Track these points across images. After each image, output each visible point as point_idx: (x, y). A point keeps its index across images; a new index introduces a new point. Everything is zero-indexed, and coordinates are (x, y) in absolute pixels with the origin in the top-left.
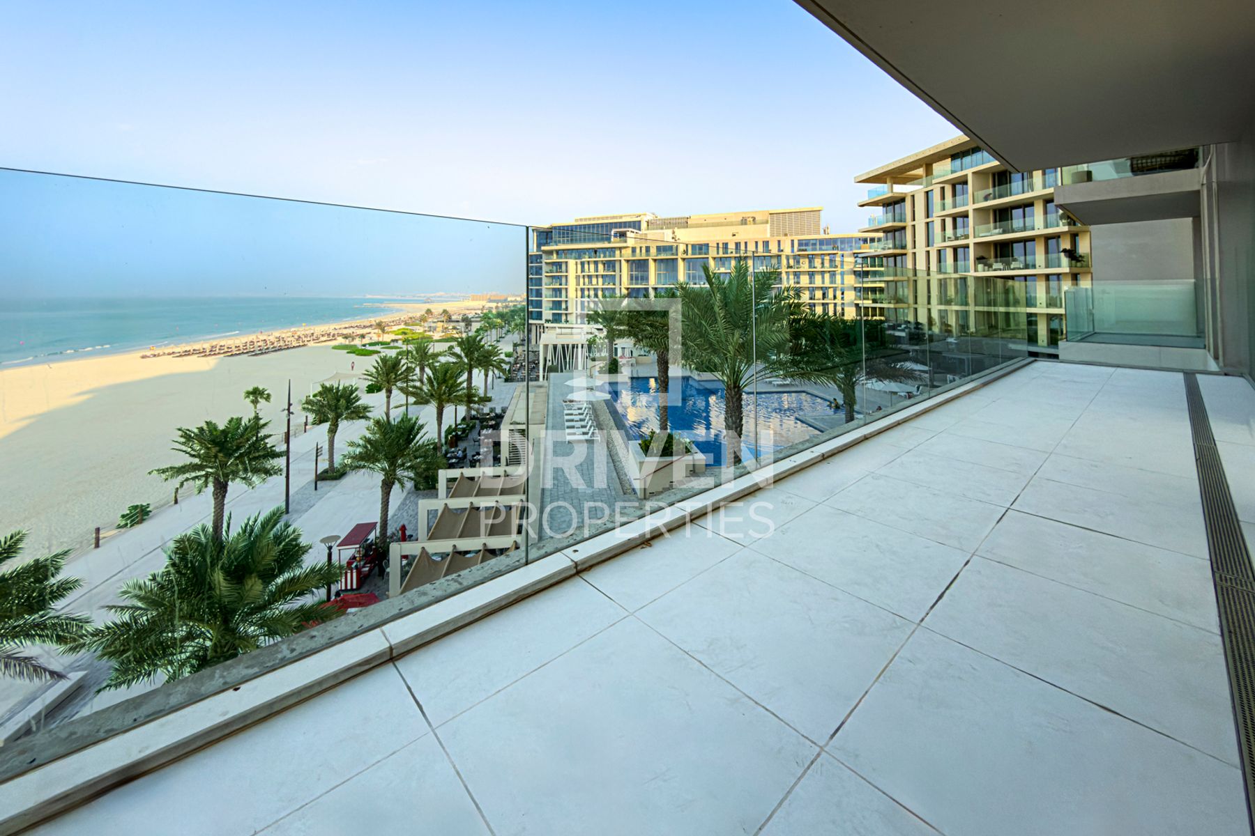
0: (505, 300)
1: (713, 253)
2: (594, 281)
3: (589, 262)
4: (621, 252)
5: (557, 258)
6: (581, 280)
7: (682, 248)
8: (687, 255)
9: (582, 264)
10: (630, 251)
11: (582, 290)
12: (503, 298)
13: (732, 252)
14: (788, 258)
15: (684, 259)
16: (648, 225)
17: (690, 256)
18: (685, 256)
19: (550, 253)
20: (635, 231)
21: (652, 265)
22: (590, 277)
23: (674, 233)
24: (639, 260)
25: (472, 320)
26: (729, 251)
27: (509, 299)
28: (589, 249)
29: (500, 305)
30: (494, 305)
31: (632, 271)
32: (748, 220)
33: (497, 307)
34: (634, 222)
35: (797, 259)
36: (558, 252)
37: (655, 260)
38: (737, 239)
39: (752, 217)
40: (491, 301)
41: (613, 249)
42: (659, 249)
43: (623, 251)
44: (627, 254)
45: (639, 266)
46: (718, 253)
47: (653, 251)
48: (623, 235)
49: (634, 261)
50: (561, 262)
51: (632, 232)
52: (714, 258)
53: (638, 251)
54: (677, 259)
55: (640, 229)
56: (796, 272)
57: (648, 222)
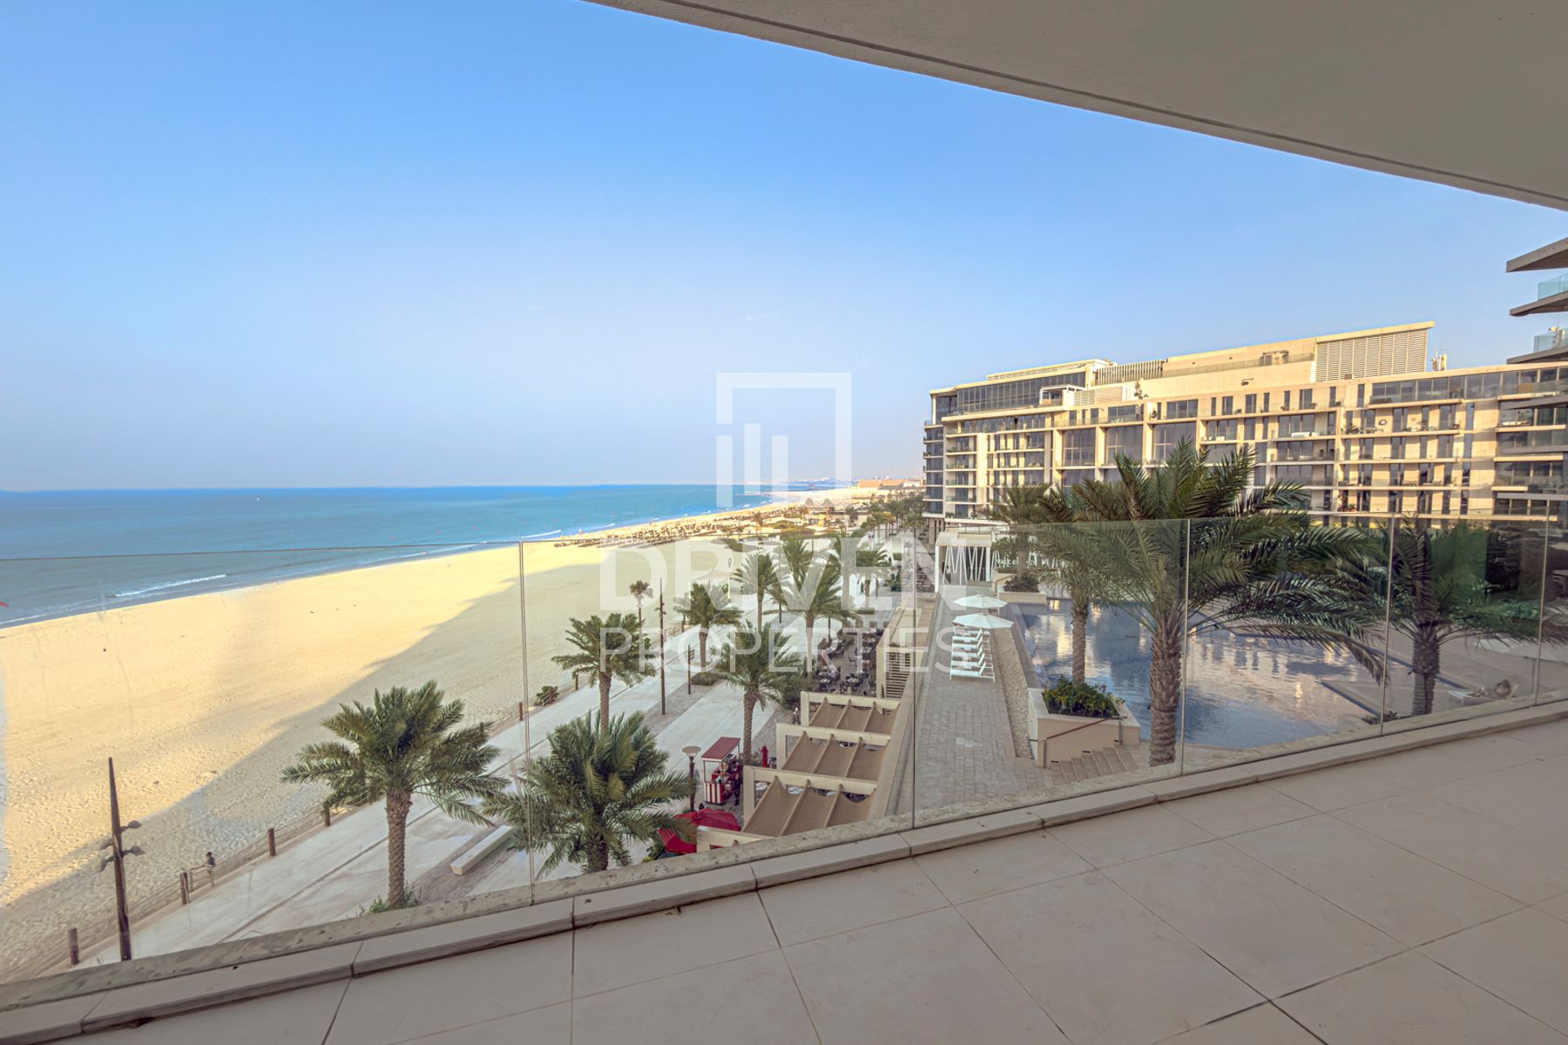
0: (901, 487)
1: (1204, 412)
2: (1013, 461)
3: (1006, 436)
4: (1053, 420)
5: (962, 432)
6: (995, 461)
7: (1150, 408)
8: (1159, 418)
9: (997, 438)
10: (1066, 417)
11: (996, 474)
12: (897, 484)
13: (1239, 411)
14: (1349, 415)
15: (1153, 426)
16: (1097, 378)
17: (1163, 420)
18: (1155, 421)
19: (954, 424)
20: (1076, 387)
22: (1007, 456)
23: (1138, 386)
24: (1081, 430)
25: (859, 511)
26: (1235, 409)
27: (905, 485)
28: (1007, 417)
29: (893, 492)
30: (885, 492)
31: (1069, 446)
32: (1274, 356)
33: (890, 496)
34: (1075, 375)
35: (1368, 416)
36: (963, 423)
37: (1105, 429)
38: (1249, 390)
39: (1283, 352)
40: (882, 487)
41: (1042, 416)
42: (1113, 412)
43: (1057, 418)
44: (1063, 421)
45: (1080, 440)
46: (1213, 413)
47: (1103, 415)
48: (1057, 395)
49: (1073, 430)
50: (968, 437)
51: (1070, 389)
52: (1206, 422)
53: (1079, 416)
54: (1142, 425)
55: (1083, 385)
56: (1364, 439)
57: (1097, 373)
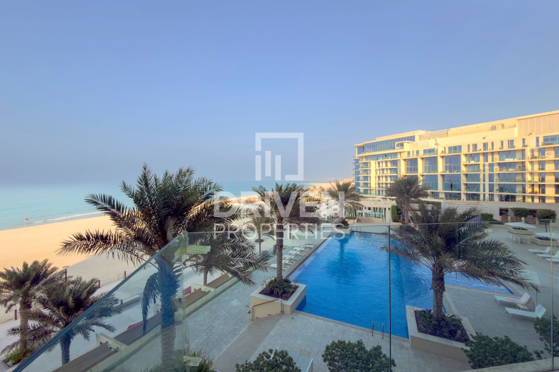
1: (465, 151)
2: (385, 172)
6: (378, 172)
7: (440, 149)
8: (445, 153)
9: (379, 163)
10: (406, 153)
11: (379, 177)
13: (480, 150)
14: (532, 151)
18: (443, 155)
19: (362, 157)
21: (420, 162)
22: (383, 170)
24: (412, 159)
28: (383, 154)
31: (407, 165)
32: (497, 126)
34: (411, 137)
35: (542, 151)
36: (366, 157)
37: (422, 159)
39: (502, 124)
41: (396, 154)
43: (402, 154)
44: (405, 156)
45: (413, 163)
46: (469, 151)
47: (421, 153)
48: (402, 145)
49: (409, 159)
50: (367, 162)
51: (407, 143)
52: (466, 155)
55: (414, 141)
56: (541, 161)
